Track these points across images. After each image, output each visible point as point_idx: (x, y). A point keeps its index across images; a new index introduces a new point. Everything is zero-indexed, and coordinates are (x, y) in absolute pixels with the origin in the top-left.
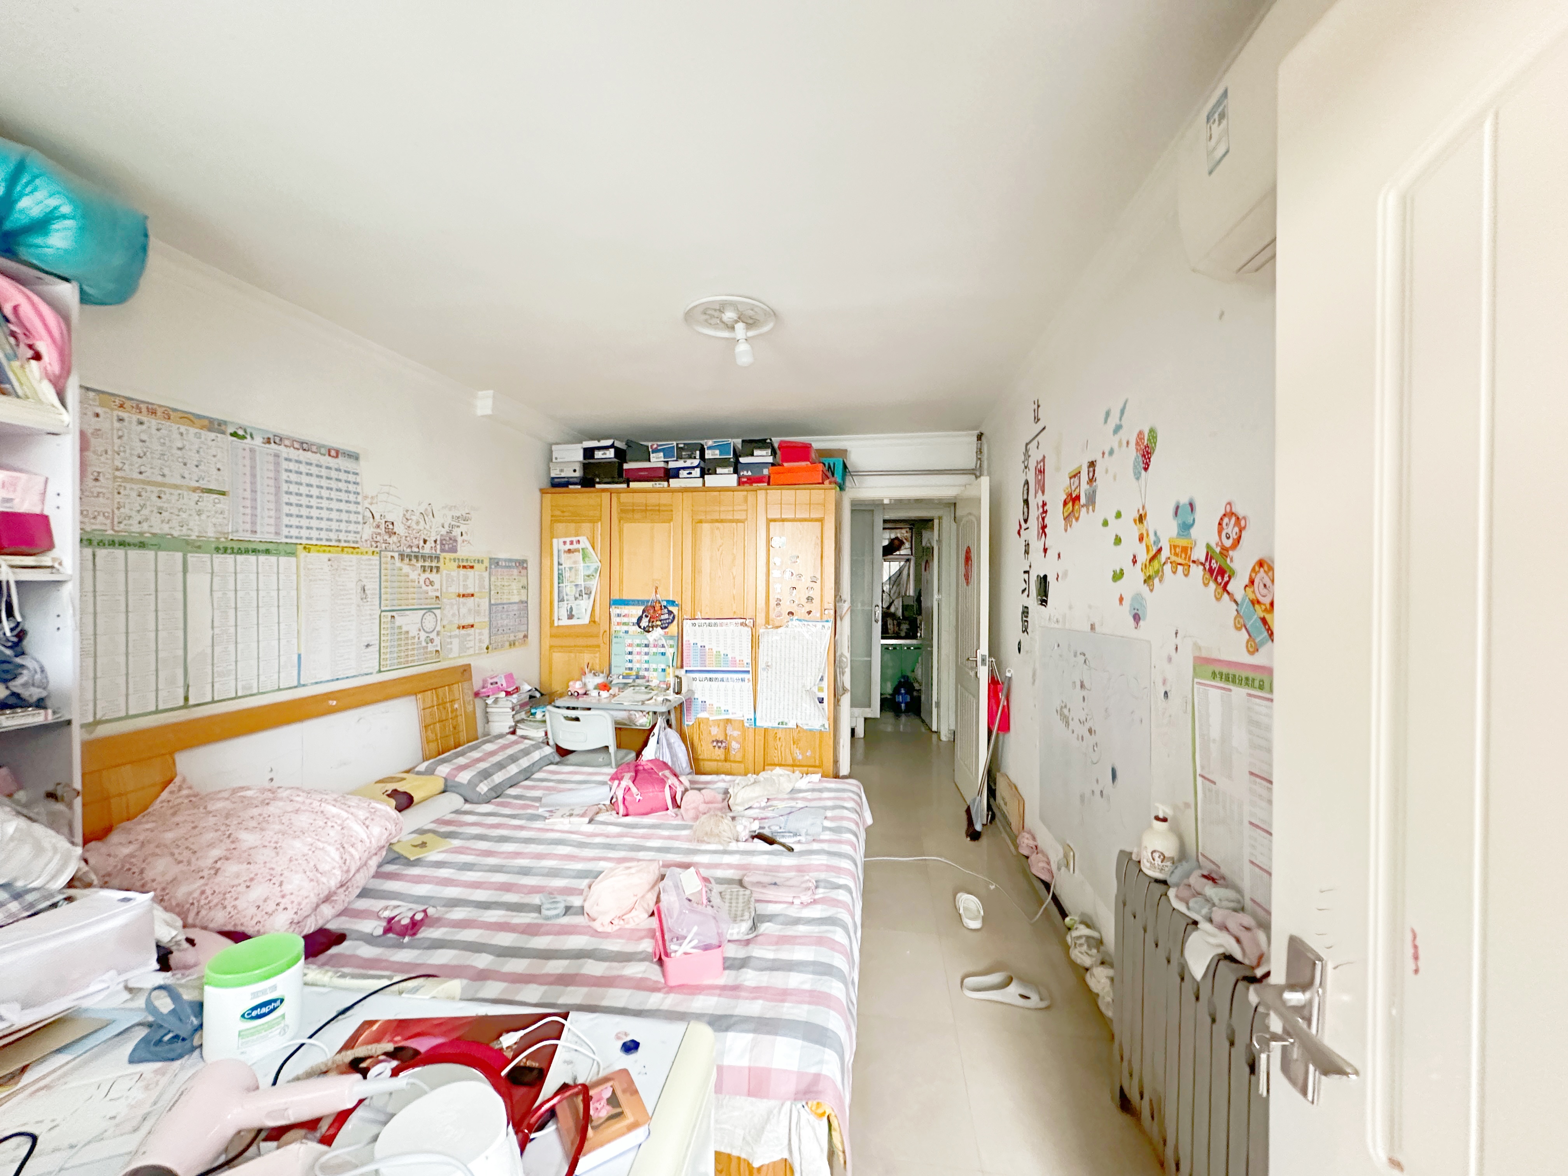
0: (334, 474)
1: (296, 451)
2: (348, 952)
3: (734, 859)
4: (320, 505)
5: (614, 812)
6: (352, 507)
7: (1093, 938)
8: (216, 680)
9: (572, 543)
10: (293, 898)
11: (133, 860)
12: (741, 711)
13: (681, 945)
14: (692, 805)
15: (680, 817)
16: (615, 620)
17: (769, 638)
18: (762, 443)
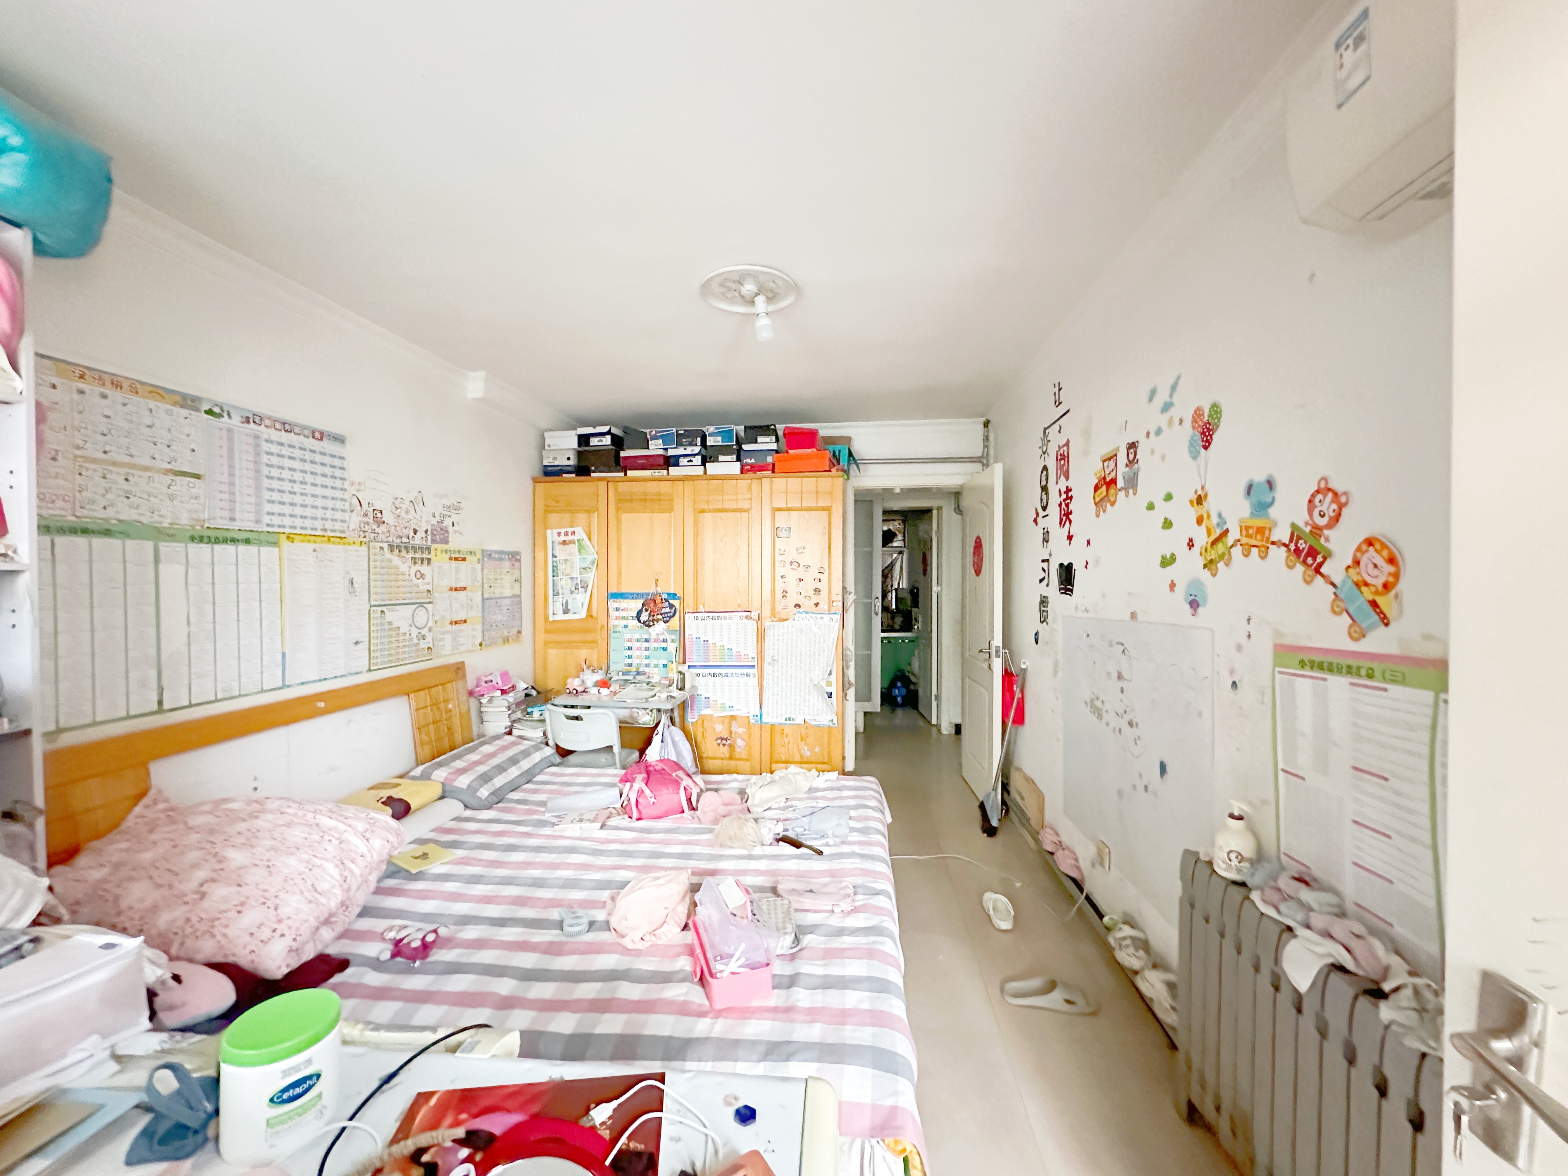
0: (318, 458)
1: (277, 432)
2: (354, 981)
3: (762, 865)
4: (304, 491)
5: (626, 816)
6: (338, 494)
7: (1139, 939)
8: (193, 682)
9: (566, 534)
10: (290, 922)
11: (106, 886)
12: (747, 707)
13: (727, 964)
14: (712, 807)
15: (696, 820)
16: (613, 614)
17: (775, 632)
18: (767, 430)
